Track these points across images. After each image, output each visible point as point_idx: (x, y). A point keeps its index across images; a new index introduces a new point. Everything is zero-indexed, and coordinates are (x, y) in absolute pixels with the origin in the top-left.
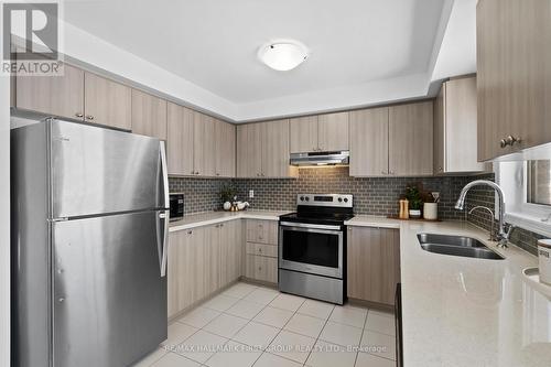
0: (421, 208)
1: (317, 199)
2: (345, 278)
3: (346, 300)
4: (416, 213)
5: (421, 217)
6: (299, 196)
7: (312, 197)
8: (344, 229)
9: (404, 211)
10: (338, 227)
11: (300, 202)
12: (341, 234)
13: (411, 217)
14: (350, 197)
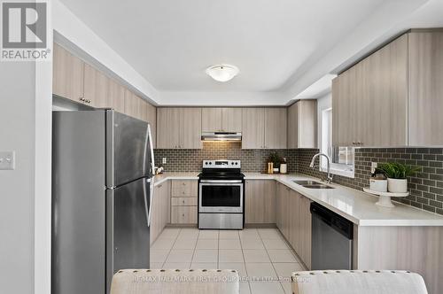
0: (279, 167)
1: (217, 163)
2: (244, 213)
3: (245, 226)
4: (277, 170)
5: (279, 172)
6: (204, 162)
7: (213, 162)
8: (243, 182)
9: (271, 168)
10: (240, 181)
11: (205, 166)
12: (241, 185)
13: (274, 173)
14: (239, 162)
